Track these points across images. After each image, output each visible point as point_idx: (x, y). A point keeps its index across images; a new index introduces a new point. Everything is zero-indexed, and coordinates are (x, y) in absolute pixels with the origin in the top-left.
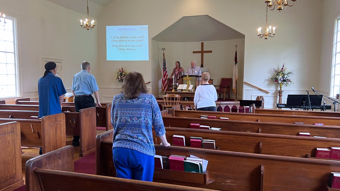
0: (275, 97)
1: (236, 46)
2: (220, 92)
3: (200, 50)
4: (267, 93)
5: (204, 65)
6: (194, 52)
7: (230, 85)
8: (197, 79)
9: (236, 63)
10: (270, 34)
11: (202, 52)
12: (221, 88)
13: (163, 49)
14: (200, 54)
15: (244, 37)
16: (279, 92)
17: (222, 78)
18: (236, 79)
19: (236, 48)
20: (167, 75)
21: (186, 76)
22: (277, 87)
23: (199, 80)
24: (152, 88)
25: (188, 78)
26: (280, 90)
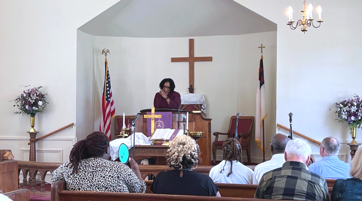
0: (345, 157)
1: (262, 47)
3: (187, 55)
5: (196, 86)
6: (174, 60)
7: (251, 132)
8: (175, 116)
9: (262, 83)
10: (311, 20)
11: (192, 60)
13: (103, 52)
14: (186, 65)
15: (275, 29)
16: (350, 146)
17: (232, 117)
18: (261, 118)
19: (262, 52)
20: (114, 109)
21: (150, 110)
22: (344, 136)
23: (180, 121)
24: (76, 138)
25: (153, 115)
26: (352, 142)
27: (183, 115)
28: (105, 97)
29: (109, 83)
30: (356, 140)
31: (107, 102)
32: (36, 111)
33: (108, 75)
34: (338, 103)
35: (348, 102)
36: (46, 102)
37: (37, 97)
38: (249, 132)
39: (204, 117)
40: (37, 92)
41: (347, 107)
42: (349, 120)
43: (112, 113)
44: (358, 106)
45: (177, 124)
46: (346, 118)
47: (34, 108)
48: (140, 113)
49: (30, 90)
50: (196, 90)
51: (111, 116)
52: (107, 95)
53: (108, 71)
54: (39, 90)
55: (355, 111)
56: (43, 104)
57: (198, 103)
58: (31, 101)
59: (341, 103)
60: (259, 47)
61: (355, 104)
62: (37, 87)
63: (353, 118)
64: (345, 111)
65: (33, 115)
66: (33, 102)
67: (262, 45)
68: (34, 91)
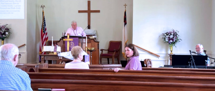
0: (167, 61)
1: (125, 5)
2: (108, 57)
3: (86, 9)
4: (158, 56)
5: (91, 26)
6: (80, 12)
7: (120, 49)
8: (80, 40)
9: (125, 24)
11: (89, 12)
12: (110, 53)
13: (42, 6)
16: (170, 55)
17: (110, 42)
18: (125, 42)
19: (125, 8)
20: (48, 37)
21: (66, 37)
22: (167, 50)
23: (83, 42)
24: (27, 52)
25: (68, 39)
26: (171, 53)
27: (84, 40)
28: (43, 30)
29: (45, 23)
30: (172, 52)
31: (43, 33)
32: (5, 37)
33: (44, 19)
34: (164, 34)
35: (169, 33)
36: (10, 33)
37: (5, 30)
38: (119, 49)
39: (96, 41)
40: (5, 27)
41: (168, 35)
42: (169, 42)
43: (46, 39)
44: (174, 35)
45: (81, 44)
46: (168, 41)
47: (3, 36)
48: (61, 38)
49: (1, 26)
50: (91, 28)
51: (46, 41)
52: (44, 29)
53: (44, 17)
54: (6, 26)
55: (172, 37)
56: (8, 34)
57: (92, 34)
58: (2, 32)
59: (165, 34)
60: (124, 5)
61: (172, 34)
62: (5, 24)
63: (171, 41)
64: (167, 37)
65: (3, 39)
66: (3, 33)
67: (125, 4)
68: (3, 27)
